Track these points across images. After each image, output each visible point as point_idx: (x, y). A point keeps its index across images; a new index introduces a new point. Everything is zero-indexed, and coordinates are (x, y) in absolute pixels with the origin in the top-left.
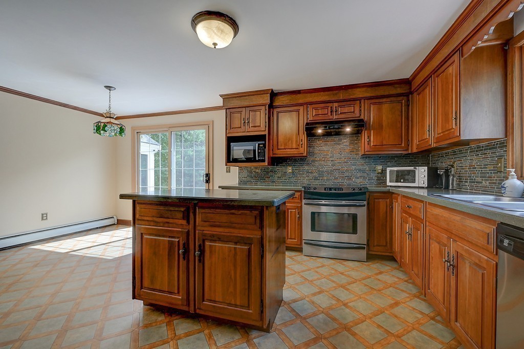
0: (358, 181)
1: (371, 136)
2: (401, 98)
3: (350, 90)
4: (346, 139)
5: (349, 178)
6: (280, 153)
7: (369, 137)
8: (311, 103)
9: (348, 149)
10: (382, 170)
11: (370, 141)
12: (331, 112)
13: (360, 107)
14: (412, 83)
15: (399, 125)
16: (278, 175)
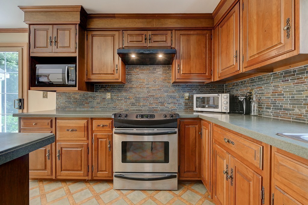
0: (170, 106)
1: (180, 65)
2: (205, 32)
3: (162, 20)
4: (159, 69)
5: (162, 104)
6: (95, 78)
7: (179, 66)
8: (126, 29)
9: (162, 77)
10: (189, 97)
11: (180, 69)
12: (146, 39)
13: (172, 37)
14: (215, 19)
15: (204, 56)
16: (97, 101)
